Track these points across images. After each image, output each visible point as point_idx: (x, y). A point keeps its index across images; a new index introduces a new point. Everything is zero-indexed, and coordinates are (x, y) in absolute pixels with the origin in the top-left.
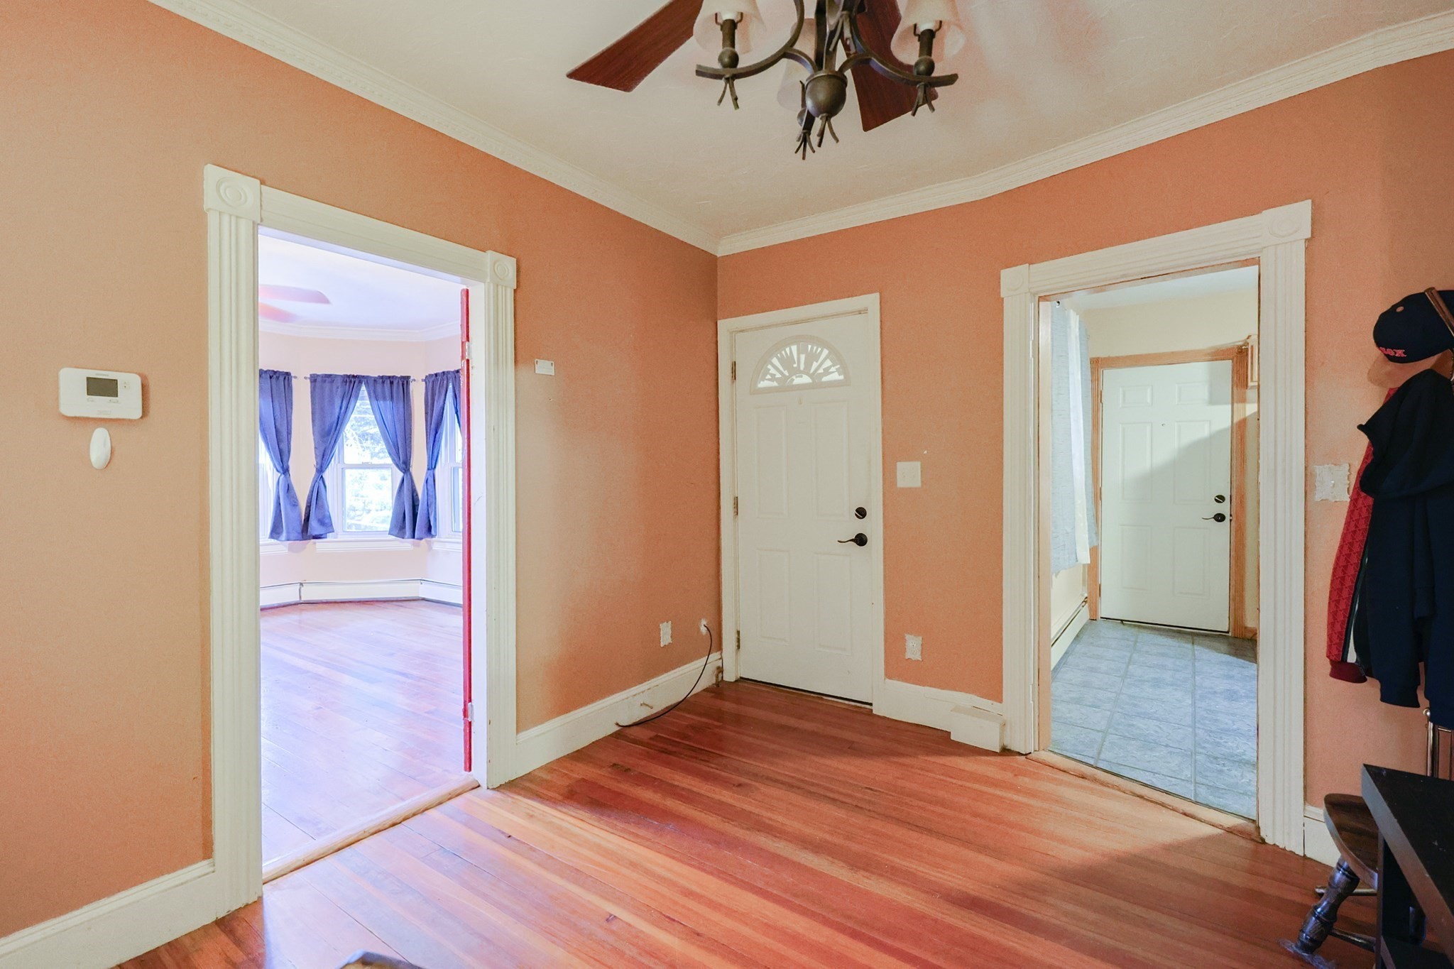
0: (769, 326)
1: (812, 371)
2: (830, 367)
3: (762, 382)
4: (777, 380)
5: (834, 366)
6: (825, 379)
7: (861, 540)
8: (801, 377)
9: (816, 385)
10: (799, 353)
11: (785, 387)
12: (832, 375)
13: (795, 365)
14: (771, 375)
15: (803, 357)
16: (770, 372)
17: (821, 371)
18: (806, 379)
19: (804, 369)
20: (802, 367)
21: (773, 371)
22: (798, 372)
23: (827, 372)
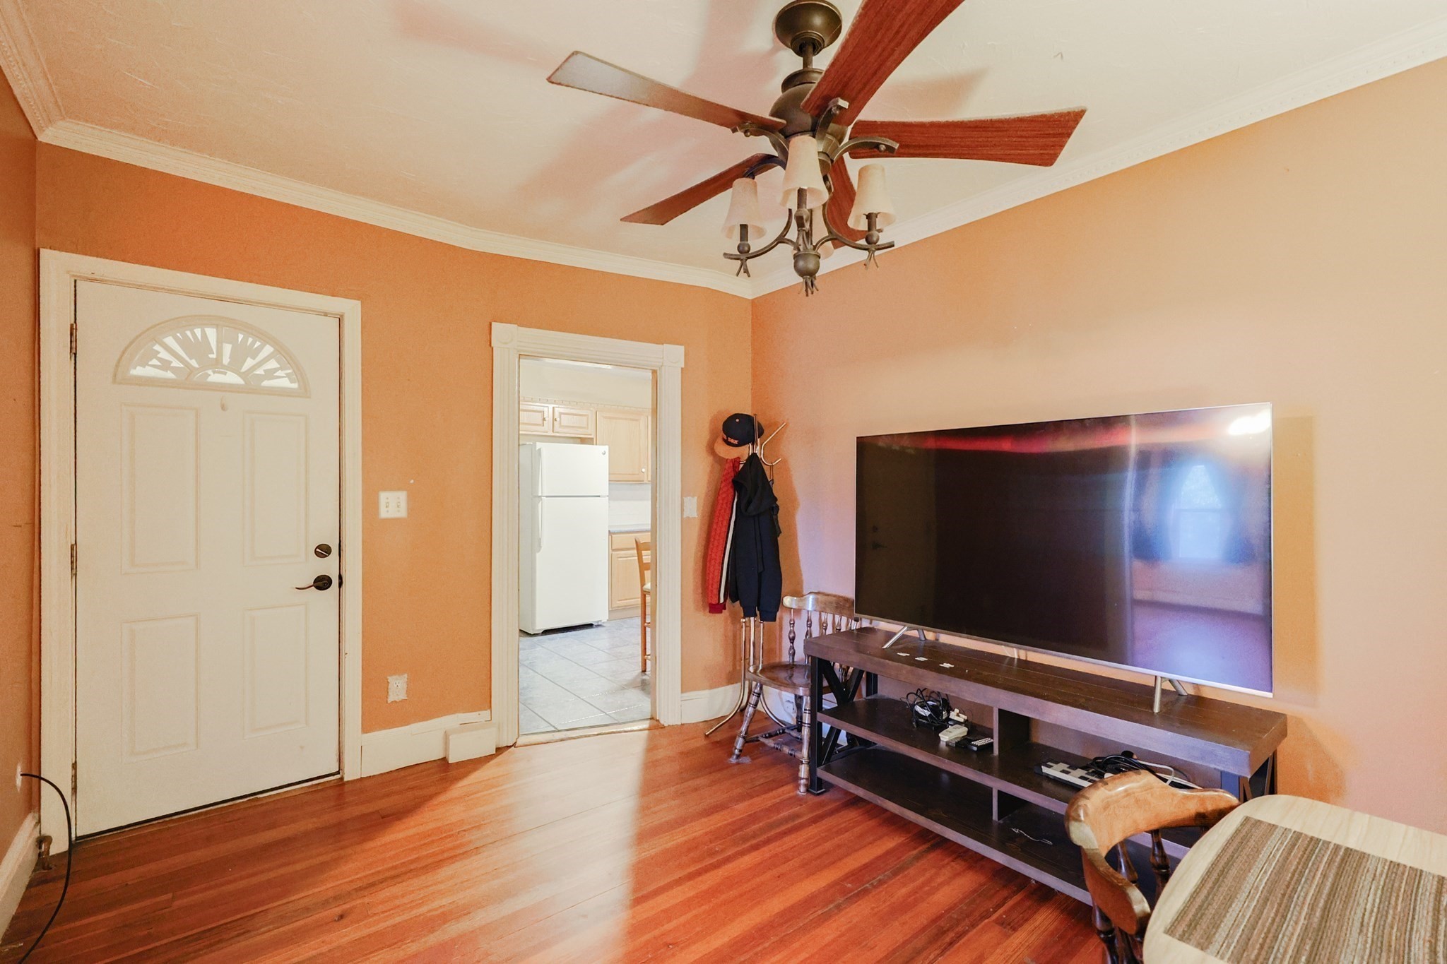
0: (156, 289)
1: (244, 369)
2: (276, 370)
3: (138, 368)
4: (174, 370)
5: (281, 369)
6: (266, 383)
7: (322, 583)
8: (225, 374)
9: (251, 388)
10: (220, 343)
11: (188, 382)
12: (275, 381)
13: (213, 356)
14: (160, 360)
15: (227, 348)
16: (159, 356)
17: (260, 371)
18: (231, 378)
19: (229, 363)
20: (226, 360)
21: (164, 354)
22: (217, 365)
23: (270, 374)
